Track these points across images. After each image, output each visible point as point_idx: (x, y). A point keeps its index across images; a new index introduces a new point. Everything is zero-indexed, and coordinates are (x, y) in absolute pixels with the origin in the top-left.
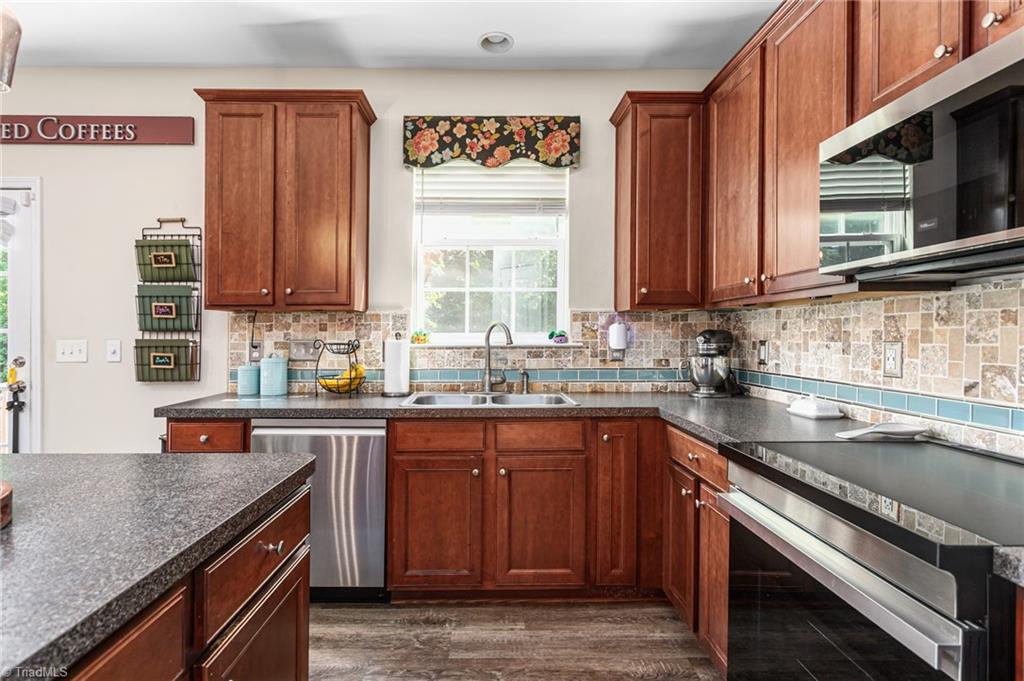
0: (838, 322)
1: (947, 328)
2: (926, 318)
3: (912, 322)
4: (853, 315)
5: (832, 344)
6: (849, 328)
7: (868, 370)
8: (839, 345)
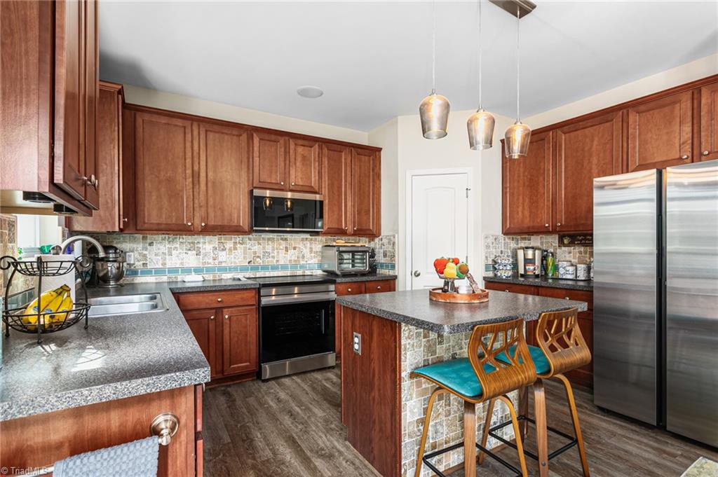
0: (193, 243)
1: (242, 246)
2: (235, 243)
3: (229, 245)
4: (202, 240)
5: (189, 252)
6: (200, 245)
7: (211, 261)
8: (194, 252)
